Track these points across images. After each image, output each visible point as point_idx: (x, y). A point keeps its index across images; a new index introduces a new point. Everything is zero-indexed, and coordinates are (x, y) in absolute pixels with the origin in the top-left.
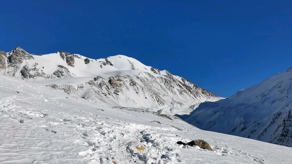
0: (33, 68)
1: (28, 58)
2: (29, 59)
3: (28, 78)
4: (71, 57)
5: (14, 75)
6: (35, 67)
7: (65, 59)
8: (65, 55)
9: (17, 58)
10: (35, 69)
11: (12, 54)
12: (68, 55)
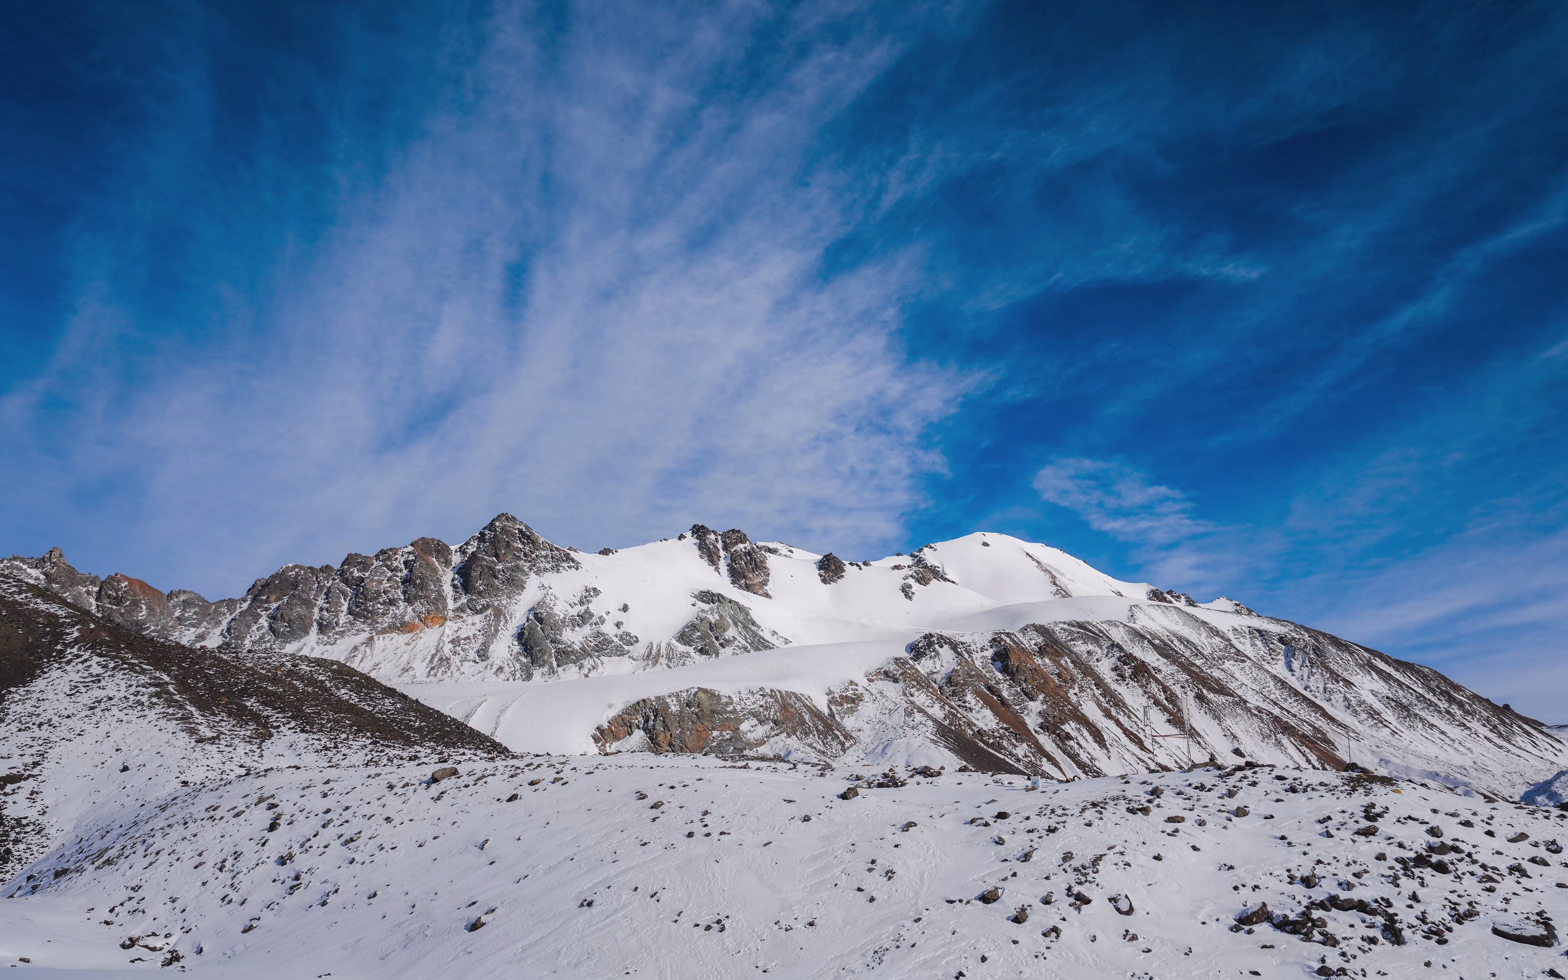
0: (574, 612)
1: (548, 566)
2: (556, 568)
3: (552, 667)
4: (749, 554)
5: (483, 654)
6: (585, 607)
7: (723, 564)
8: (720, 545)
9: (500, 567)
10: (584, 618)
11: (475, 549)
12: (736, 544)
